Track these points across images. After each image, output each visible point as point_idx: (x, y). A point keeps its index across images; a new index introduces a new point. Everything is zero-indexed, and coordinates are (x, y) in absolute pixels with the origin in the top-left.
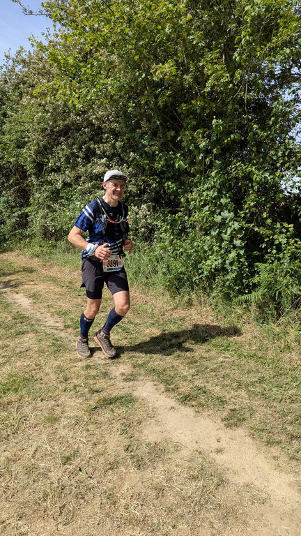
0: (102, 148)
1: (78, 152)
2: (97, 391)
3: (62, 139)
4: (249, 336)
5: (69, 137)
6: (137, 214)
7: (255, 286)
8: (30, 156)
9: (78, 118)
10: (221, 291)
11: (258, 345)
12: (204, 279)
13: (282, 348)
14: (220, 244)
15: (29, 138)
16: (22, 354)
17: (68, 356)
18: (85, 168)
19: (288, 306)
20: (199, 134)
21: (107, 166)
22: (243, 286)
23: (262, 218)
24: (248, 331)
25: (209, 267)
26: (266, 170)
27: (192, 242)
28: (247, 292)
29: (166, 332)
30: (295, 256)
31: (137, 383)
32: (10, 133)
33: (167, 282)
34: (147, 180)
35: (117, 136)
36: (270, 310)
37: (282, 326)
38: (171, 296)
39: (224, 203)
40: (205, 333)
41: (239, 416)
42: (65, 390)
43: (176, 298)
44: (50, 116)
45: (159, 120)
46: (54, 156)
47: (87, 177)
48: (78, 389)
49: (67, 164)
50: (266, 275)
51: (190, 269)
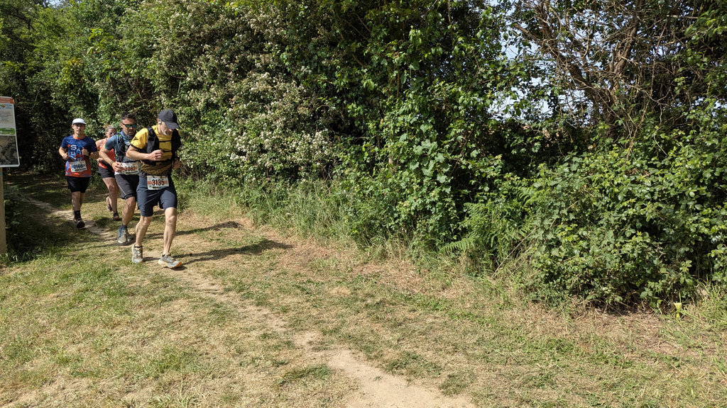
0: (263, 60)
1: (229, 64)
2: (282, 364)
3: (207, 46)
4: (461, 292)
5: (216, 44)
6: (310, 143)
7: (465, 231)
8: (159, 68)
9: (230, 21)
10: (423, 238)
11: (472, 302)
12: (401, 224)
13: (501, 304)
14: (422, 181)
15: (158, 44)
16: (175, 325)
17: (239, 325)
18: (239, 85)
19: (506, 253)
20: (393, 46)
21: (270, 83)
22: (451, 231)
23: (467, 148)
24: (458, 286)
25: (408, 210)
26: (475, 90)
27: (385, 178)
28: (455, 238)
29: (359, 292)
30: (511, 194)
31: (331, 352)
32: (130, 36)
33: (354, 230)
34: (324, 101)
35: (283, 44)
36: (484, 260)
37: (500, 279)
38: (360, 248)
39: (424, 131)
40: (406, 291)
41: (458, 382)
42: (241, 364)
43: (366, 249)
44: (192, 17)
45: (340, 28)
46: (195, 68)
47: (240, 96)
48: (257, 362)
49: (213, 79)
50: (479, 217)
51: (383, 212)
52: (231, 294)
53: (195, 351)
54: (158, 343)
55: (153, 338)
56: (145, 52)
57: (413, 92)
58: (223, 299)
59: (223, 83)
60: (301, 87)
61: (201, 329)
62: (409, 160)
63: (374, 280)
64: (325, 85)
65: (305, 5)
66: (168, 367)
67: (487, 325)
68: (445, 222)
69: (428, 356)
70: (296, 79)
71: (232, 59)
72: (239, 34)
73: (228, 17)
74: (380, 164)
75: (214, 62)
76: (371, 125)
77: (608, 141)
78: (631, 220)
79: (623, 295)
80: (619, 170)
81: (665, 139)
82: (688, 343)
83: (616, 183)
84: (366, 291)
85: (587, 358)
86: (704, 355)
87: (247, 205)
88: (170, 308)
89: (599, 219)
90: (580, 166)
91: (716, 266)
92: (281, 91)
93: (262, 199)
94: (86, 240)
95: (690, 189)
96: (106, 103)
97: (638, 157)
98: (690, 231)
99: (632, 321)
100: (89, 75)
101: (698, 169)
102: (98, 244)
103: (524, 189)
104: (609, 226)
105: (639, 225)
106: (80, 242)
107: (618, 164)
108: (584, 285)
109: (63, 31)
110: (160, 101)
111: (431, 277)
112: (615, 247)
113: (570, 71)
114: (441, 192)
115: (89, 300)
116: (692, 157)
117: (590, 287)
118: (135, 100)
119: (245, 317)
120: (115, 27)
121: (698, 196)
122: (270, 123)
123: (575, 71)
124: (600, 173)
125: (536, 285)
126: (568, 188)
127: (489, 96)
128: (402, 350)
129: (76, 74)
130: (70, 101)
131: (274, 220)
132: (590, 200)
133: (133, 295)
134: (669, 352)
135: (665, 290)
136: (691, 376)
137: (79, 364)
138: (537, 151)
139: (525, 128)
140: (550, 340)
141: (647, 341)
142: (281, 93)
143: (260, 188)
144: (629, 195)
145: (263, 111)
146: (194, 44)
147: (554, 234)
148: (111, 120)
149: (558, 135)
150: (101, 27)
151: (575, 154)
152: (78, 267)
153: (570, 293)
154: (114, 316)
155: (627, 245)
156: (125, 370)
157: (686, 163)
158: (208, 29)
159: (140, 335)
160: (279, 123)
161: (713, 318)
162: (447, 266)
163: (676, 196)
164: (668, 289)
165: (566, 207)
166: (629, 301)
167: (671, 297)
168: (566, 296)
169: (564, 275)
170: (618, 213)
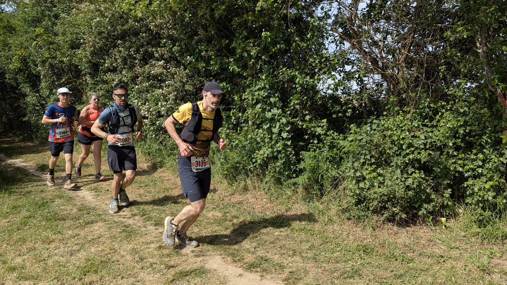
0: (160, 52)
1: (136, 54)
2: (172, 267)
3: (119, 42)
5: (126, 41)
8: (85, 57)
9: (136, 24)
10: (273, 176)
12: (257, 167)
13: (326, 221)
15: (84, 40)
16: (94, 241)
17: (140, 239)
18: (143, 69)
19: (329, 186)
20: (250, 43)
21: (165, 68)
22: (292, 171)
23: (303, 114)
24: (297, 209)
25: (262, 156)
26: (307, 74)
27: (246, 135)
28: (295, 176)
29: (228, 214)
30: (333, 145)
31: (207, 258)
32: (64, 34)
33: (225, 171)
34: (203, 81)
35: (174, 41)
36: (315, 191)
37: (326, 204)
38: (229, 183)
39: (273, 102)
40: (261, 213)
41: (296, 276)
42: (142, 268)
43: (233, 185)
44: (109, 21)
45: (214, 30)
46: (111, 57)
47: (144, 77)
48: (154, 266)
49: (124, 65)
50: (310, 161)
51: (245, 158)
52: (136, 218)
53: (109, 259)
54: (82, 255)
55: (79, 251)
56: (75, 46)
57: (265, 75)
58: (131, 221)
59: (131, 68)
60: (187, 71)
61: (114, 243)
62: (262, 122)
63: (238, 206)
64: (204, 69)
65: (190, 14)
66: (89, 271)
67: (317, 236)
68: (287, 164)
69: (275, 259)
70: (184, 65)
71: (138, 51)
72: (143, 33)
73: (135, 21)
74: (243, 125)
75: (125, 53)
76: (236, 98)
77: (396, 109)
78: (412, 163)
79: (407, 213)
80: (403, 129)
81: (433, 108)
82: (451, 245)
83: (401, 137)
84: (233, 214)
85: (383, 257)
86: (461, 253)
87: (149, 154)
88: (92, 229)
89: (391, 162)
90: (378, 126)
91: (468, 193)
92: (173, 73)
93: (160, 150)
94: (30, 181)
95: (450, 141)
96: (46, 82)
97: (415, 120)
98: (450, 170)
99: (413, 231)
100: (34, 62)
101: (454, 128)
102: (39, 183)
103: (341, 141)
104: (397, 166)
105: (417, 165)
106: (26, 182)
107: (403, 124)
108: (381, 207)
109: (14, 30)
110: (86, 80)
111: (278, 203)
112: (401, 181)
113: (371, 62)
114: (285, 144)
115: (31, 224)
116: (451, 120)
117: (385, 208)
118: (68, 79)
119: (146, 234)
120: (53, 28)
121: (455, 146)
122: (165, 96)
123: (374, 61)
124: (391, 131)
125: (349, 208)
126: (371, 140)
127: (316, 78)
128: (257, 255)
129: (24, 60)
130: (20, 80)
131: (168, 165)
132: (384, 149)
133: (64, 220)
134: (438, 252)
135: (435, 209)
136: (453, 267)
137: (24, 271)
138: (349, 115)
139: (341, 100)
140: (358, 246)
141: (423, 245)
142: (173, 75)
143: (158, 142)
144: (410, 145)
145: (161, 87)
146: (110, 40)
147: (361, 173)
148: (50, 94)
149: (364, 105)
150: (43, 28)
151: (375, 117)
152: (24, 200)
153: (372, 213)
154: (50, 235)
155: (409, 179)
156: (58, 274)
157: (447, 123)
158: (121, 29)
159: (69, 249)
160: (172, 96)
161: (467, 228)
162: (289, 196)
163: (441, 146)
164: (437, 209)
165: (369, 154)
166: (411, 218)
167: (438, 214)
168: (369, 215)
169: (368, 200)
170: (403, 158)
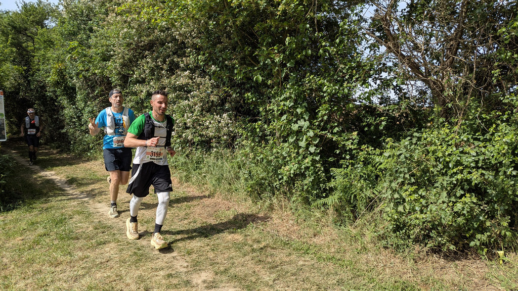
0: (185, 61)
1: (163, 65)
3: (147, 53)
4: (328, 238)
5: (154, 51)
6: (219, 122)
7: (332, 190)
8: (115, 68)
9: (162, 34)
10: (300, 195)
11: (336, 247)
12: (284, 184)
13: (359, 249)
14: (298, 151)
15: (114, 51)
16: (101, 265)
17: (150, 265)
18: (169, 80)
19: (363, 208)
20: (275, 49)
21: (191, 79)
22: (321, 190)
23: (331, 126)
24: (326, 233)
25: (288, 173)
26: (337, 82)
27: (272, 149)
28: (324, 195)
29: (249, 238)
30: (367, 161)
32: (96, 47)
33: (249, 188)
34: (228, 91)
35: (198, 50)
36: (346, 213)
37: (359, 229)
38: (253, 202)
39: (299, 113)
40: (285, 237)
43: (258, 203)
44: (136, 32)
45: (238, 36)
46: (139, 68)
47: (170, 88)
49: (152, 76)
50: (341, 180)
51: (271, 174)
54: (86, 281)
55: (84, 276)
56: (106, 58)
57: (290, 83)
59: (158, 79)
60: (212, 81)
61: (121, 269)
62: (288, 135)
63: (262, 228)
64: (228, 79)
65: (213, 21)
67: (347, 268)
68: (316, 183)
70: (210, 76)
71: (164, 62)
72: (168, 43)
73: (161, 31)
74: (268, 138)
75: (152, 65)
76: (261, 109)
77: (441, 120)
78: (460, 183)
79: (456, 244)
80: (450, 143)
81: (486, 118)
82: (510, 286)
83: (447, 154)
84: (254, 238)
88: (103, 251)
89: (435, 182)
90: (419, 139)
92: (199, 83)
93: (186, 163)
94: (55, 195)
95: (507, 158)
96: (82, 94)
97: (464, 133)
98: (508, 193)
99: (464, 266)
100: (70, 74)
101: (512, 143)
102: (64, 198)
103: (377, 157)
104: (443, 187)
105: (466, 187)
106: (52, 196)
108: (424, 235)
111: (306, 226)
112: (448, 206)
113: (410, 67)
114: (313, 159)
115: (44, 243)
116: (508, 133)
117: (428, 236)
118: (101, 91)
119: (158, 259)
120: (88, 41)
121: (513, 165)
122: (190, 107)
123: (415, 67)
124: (435, 145)
125: (386, 234)
126: (411, 156)
127: (345, 85)
129: (61, 73)
130: (58, 93)
131: (194, 179)
132: (427, 167)
133: (77, 239)
135: (490, 241)
140: (396, 282)
141: (476, 284)
142: (198, 85)
143: (185, 155)
144: (458, 163)
145: (187, 98)
146: (138, 51)
147: (400, 194)
151: (415, 130)
152: (44, 216)
153: (413, 242)
154: (59, 256)
155: (458, 204)
157: (504, 137)
158: (147, 40)
159: (75, 273)
160: (197, 108)
162: (318, 217)
163: (496, 164)
164: (493, 240)
165: (408, 172)
166: (461, 249)
167: (494, 246)
168: (410, 244)
169: (409, 226)
170: (450, 178)
